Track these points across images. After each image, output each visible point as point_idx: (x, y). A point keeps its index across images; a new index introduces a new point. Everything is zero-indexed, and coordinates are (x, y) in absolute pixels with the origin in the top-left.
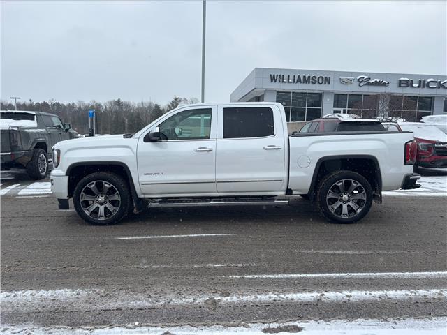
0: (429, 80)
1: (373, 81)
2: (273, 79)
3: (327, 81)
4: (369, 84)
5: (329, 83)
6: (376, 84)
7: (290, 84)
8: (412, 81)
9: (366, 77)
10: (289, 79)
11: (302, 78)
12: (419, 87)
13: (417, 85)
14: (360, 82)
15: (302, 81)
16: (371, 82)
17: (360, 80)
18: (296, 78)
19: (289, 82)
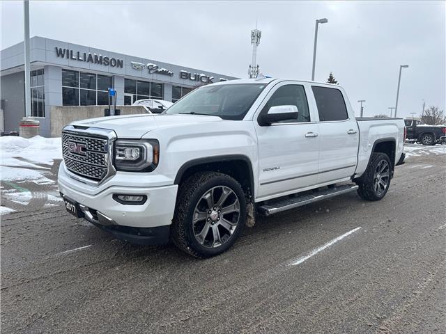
0: (201, 75)
1: (161, 70)
2: (60, 53)
3: (119, 64)
4: (157, 72)
5: (122, 67)
6: (163, 73)
7: (80, 62)
8: (190, 74)
9: (155, 65)
10: (79, 57)
11: (93, 58)
12: (195, 80)
13: (193, 79)
14: (150, 69)
15: (94, 60)
16: (159, 70)
17: (150, 68)
18: (87, 56)
19: (79, 60)
